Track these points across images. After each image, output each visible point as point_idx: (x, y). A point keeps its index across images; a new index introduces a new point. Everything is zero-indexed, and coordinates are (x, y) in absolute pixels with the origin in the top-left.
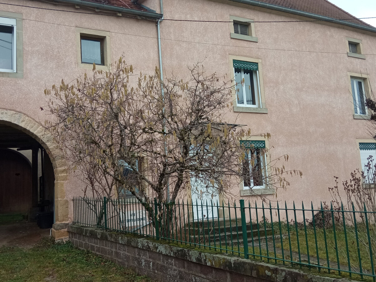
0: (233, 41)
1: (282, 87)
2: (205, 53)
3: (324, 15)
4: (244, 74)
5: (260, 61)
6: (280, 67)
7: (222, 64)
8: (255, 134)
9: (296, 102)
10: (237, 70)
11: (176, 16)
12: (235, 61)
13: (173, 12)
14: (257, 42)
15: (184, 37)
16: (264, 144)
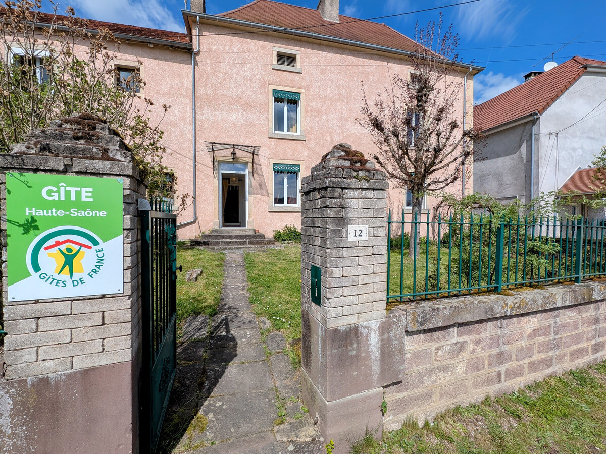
0: (274, 71)
1: (324, 117)
2: (242, 82)
3: (378, 44)
4: (288, 104)
5: (303, 91)
6: (325, 97)
7: (261, 93)
8: (289, 159)
9: (339, 131)
10: (277, 100)
11: (214, 48)
12: (274, 91)
13: (210, 44)
14: (301, 73)
15: (221, 68)
16: (299, 168)
